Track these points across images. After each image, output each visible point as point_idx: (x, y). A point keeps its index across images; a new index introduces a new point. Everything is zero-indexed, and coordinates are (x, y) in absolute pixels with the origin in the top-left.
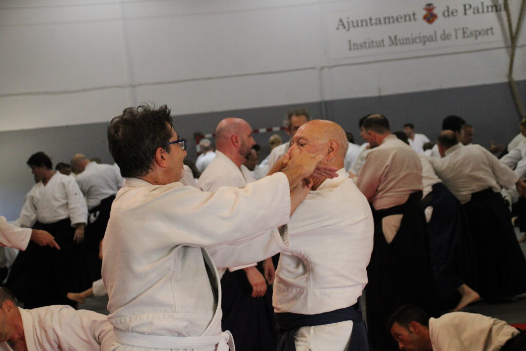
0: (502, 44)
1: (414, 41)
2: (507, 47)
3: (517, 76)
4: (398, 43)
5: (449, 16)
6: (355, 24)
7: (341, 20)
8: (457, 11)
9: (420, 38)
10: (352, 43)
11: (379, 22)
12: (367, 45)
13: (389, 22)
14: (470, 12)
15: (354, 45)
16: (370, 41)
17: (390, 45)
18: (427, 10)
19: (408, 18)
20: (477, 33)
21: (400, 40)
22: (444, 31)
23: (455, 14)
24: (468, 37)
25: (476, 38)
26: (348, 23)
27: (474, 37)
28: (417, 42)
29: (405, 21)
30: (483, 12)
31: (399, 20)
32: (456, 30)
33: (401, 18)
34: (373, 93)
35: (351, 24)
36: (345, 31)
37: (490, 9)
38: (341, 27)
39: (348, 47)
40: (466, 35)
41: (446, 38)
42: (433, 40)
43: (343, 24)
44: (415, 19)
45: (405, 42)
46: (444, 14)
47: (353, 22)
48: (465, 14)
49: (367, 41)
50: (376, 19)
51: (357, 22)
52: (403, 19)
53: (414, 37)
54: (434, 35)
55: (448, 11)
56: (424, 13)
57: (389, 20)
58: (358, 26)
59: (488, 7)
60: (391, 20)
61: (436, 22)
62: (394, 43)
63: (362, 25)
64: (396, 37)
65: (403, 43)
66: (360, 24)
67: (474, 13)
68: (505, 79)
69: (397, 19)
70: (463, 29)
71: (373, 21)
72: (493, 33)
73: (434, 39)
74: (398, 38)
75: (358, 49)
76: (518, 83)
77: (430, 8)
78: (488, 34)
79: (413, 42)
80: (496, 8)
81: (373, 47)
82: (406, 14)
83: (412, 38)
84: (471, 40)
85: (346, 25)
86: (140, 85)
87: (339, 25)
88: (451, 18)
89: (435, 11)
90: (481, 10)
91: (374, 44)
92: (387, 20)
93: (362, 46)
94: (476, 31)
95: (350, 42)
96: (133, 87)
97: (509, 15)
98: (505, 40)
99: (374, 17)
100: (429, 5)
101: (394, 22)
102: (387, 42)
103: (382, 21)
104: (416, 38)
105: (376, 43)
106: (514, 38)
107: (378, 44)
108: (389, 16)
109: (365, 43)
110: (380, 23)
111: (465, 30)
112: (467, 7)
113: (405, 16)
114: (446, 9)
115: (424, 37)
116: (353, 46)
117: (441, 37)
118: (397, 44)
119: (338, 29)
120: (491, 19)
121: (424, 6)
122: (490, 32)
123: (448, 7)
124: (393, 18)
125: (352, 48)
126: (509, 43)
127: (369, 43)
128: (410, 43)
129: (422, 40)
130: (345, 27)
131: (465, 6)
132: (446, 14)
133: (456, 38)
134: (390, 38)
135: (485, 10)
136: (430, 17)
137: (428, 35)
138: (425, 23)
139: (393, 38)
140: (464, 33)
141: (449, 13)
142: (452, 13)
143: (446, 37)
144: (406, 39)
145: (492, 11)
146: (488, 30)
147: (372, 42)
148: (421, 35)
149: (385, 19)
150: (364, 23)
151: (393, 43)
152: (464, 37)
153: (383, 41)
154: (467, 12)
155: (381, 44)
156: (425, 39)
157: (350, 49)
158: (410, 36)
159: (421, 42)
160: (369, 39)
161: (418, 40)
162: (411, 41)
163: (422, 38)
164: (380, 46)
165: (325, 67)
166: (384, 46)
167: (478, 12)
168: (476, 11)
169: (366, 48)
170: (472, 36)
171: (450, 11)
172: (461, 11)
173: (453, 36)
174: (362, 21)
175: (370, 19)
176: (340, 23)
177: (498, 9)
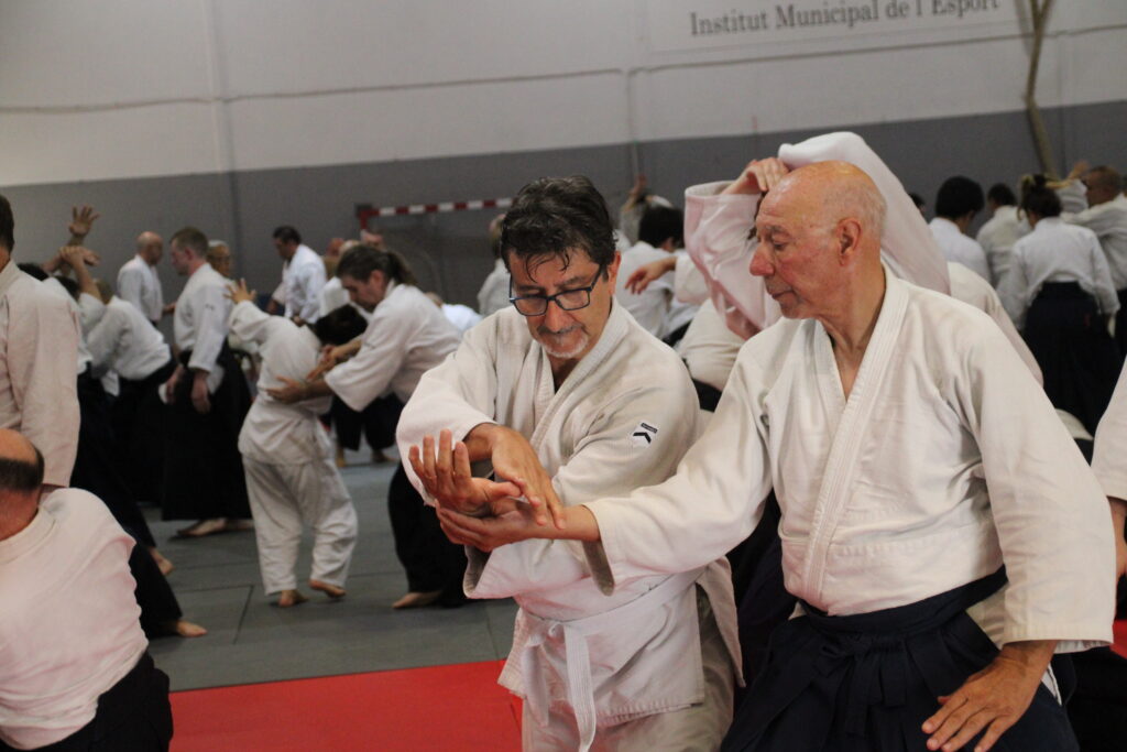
0: (1015, 30)
1: (829, 18)
2: (1024, 36)
3: (1044, 99)
4: (796, 21)
9: (843, 11)
10: (699, 18)
12: (730, 24)
15: (702, 23)
16: (737, 16)
17: (779, 26)
20: (963, 5)
21: (799, 15)
24: (944, 11)
25: (961, 15)
27: (956, 13)
28: (835, 21)
34: (739, 127)
39: (690, 30)
40: (939, 9)
41: (899, 13)
42: (869, 18)
45: (810, 20)
49: (730, 16)
53: (830, 8)
54: (871, 7)
62: (788, 22)
64: (791, 9)
65: (807, 23)
68: (1017, 105)
72: (995, 6)
73: (872, 16)
74: (795, 11)
75: (710, 32)
76: (1046, 112)
78: (985, 8)
79: (827, 22)
81: (743, 29)
83: (826, 12)
84: (951, 19)
86: (240, 98)
91: (746, 23)
93: (720, 26)
94: (960, 2)
95: (693, 16)
96: (227, 101)
98: (1022, 20)
102: (772, 18)
104: (835, 11)
105: (750, 19)
106: (1039, 17)
107: (753, 23)
109: (726, 19)
115: (851, 10)
116: (699, 26)
117: (888, 11)
118: (792, 25)
122: (989, 2)
125: (699, 30)
126: (1031, 28)
127: (734, 20)
128: (820, 22)
129: (847, 17)
133: (919, 13)
134: (779, 9)
137: (860, 6)
139: (785, 12)
140: (935, 3)
143: (897, 10)
144: (813, 14)
147: (741, 18)
148: (846, 7)
151: (785, 21)
152: (935, 12)
153: (764, 16)
155: (759, 22)
156: (854, 15)
157: (695, 32)
158: (821, 8)
159: (844, 20)
160: (734, 11)
161: (838, 17)
162: (823, 20)
163: (847, 12)
164: (757, 27)
165: (641, 69)
166: (765, 27)
169: (727, 30)
170: (951, 11)
173: (913, 10)
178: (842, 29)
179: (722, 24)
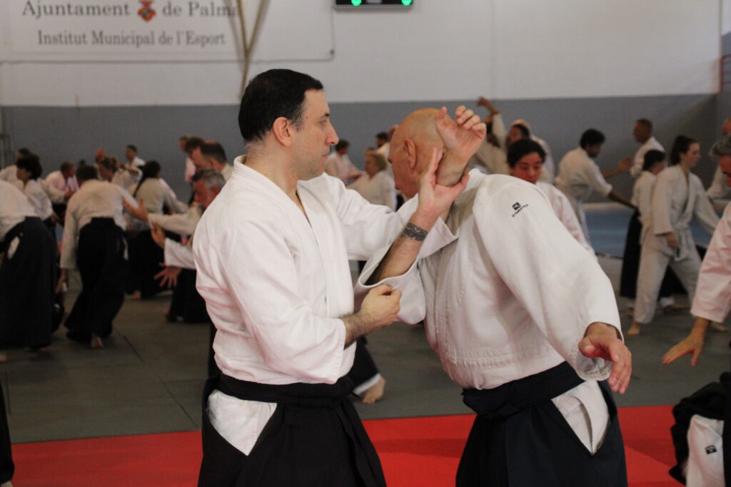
0: (234, 57)
1: (125, 41)
2: (239, 61)
4: (104, 40)
5: (170, 13)
6: (48, 10)
7: (29, 3)
8: (180, 10)
9: (133, 38)
10: (43, 34)
11: (80, 11)
12: (63, 39)
13: (94, 13)
14: (197, 12)
15: (45, 37)
16: (67, 34)
17: (93, 43)
18: (143, 3)
19: (118, 11)
20: (205, 40)
21: (106, 37)
22: (164, 33)
23: (178, 12)
24: (193, 43)
26: (39, 8)
27: (201, 44)
28: (128, 43)
29: (115, 13)
30: (213, 14)
31: (107, 11)
32: (178, 33)
33: (110, 9)
34: (67, 101)
35: (42, 10)
36: (34, 17)
37: (221, 12)
38: (29, 12)
39: (38, 40)
40: (191, 41)
42: (149, 42)
43: (31, 8)
44: (127, 13)
45: (113, 41)
46: (164, 11)
47: (45, 8)
48: (191, 14)
49: (63, 33)
50: (77, 7)
51: (51, 8)
52: (112, 11)
53: (125, 34)
54: (150, 34)
55: (170, 7)
56: (139, 6)
57: (93, 10)
58: (51, 12)
59: (219, 9)
60: (96, 11)
61: (154, 20)
62: (99, 41)
63: (57, 13)
64: (101, 33)
65: (110, 42)
66: (54, 11)
67: (202, 14)
68: (235, 101)
69: (104, 10)
70: (188, 33)
71: (73, 10)
72: (223, 42)
73: (151, 40)
74: (104, 34)
75: (50, 42)
77: (146, 1)
78: (217, 42)
79: (123, 43)
80: (229, 11)
81: (71, 42)
82: (116, 4)
83: (123, 37)
84: (197, 47)
85: (36, 10)
87: (26, 9)
88: (173, 17)
89: (153, 6)
90: (210, 12)
91: (73, 39)
92: (91, 11)
93: (57, 39)
94: (203, 37)
95: (40, 32)
97: (242, 22)
98: (238, 52)
99: (74, 4)
101: (99, 13)
102: (90, 38)
103: (85, 10)
104: (128, 37)
106: (248, 51)
107: (78, 40)
108: (95, 5)
109: (60, 36)
110: (82, 13)
111: (190, 35)
112: (194, 6)
113: (115, 8)
114: (167, 5)
115: (138, 37)
116: (43, 39)
117: (160, 39)
118: (102, 42)
119: (24, 13)
120: (221, 25)
122: (220, 40)
123: (170, 4)
124: (99, 8)
125: (43, 41)
126: (242, 57)
127: (66, 38)
128: (119, 42)
129: (136, 41)
130: (33, 13)
131: (191, 4)
132: (167, 11)
133: (179, 42)
134: (94, 33)
135: (216, 12)
136: (147, 13)
137: (143, 35)
138: (139, 19)
139: (98, 35)
140: (188, 38)
141: (171, 11)
142: (175, 11)
143: (165, 40)
144: (115, 37)
145: (224, 14)
146: (218, 38)
147: (70, 36)
148: (135, 35)
149: (88, 8)
150: (60, 10)
152: (188, 43)
153: (84, 36)
154: (194, 12)
155: (81, 40)
156: (140, 40)
157: (40, 42)
158: (120, 35)
159: (133, 42)
160: (65, 31)
161: (130, 40)
162: (121, 41)
163: (135, 39)
164: (80, 42)
165: (6, 62)
166: (85, 42)
167: (207, 14)
168: (204, 12)
169: (61, 42)
170: (198, 42)
171: (172, 8)
172: (186, 9)
173: (175, 40)
174: (57, 8)
175: (69, 7)
176: (28, 7)
177: (231, 12)
179: (58, 39)
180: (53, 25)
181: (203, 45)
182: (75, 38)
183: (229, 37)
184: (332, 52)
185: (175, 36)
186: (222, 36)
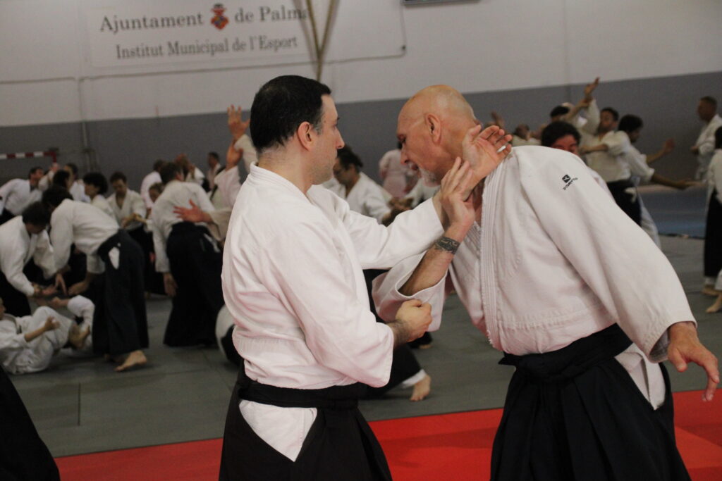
0: (307, 59)
1: (199, 50)
2: (313, 63)
4: (180, 51)
5: (242, 20)
6: (125, 25)
7: (106, 19)
8: (252, 16)
9: (207, 47)
10: (121, 49)
11: (155, 24)
12: (140, 52)
13: (168, 25)
14: (268, 17)
15: (124, 51)
16: (144, 47)
17: (169, 54)
18: (215, 11)
19: (191, 21)
20: (278, 44)
21: (182, 47)
22: (237, 42)
23: (250, 18)
24: (266, 47)
26: (116, 23)
27: (274, 49)
28: (203, 52)
29: (189, 24)
30: (284, 18)
31: (181, 22)
32: (251, 40)
33: (183, 20)
35: (119, 25)
36: (111, 33)
37: (292, 15)
38: (107, 28)
39: (116, 54)
40: (264, 46)
41: (240, 48)
42: (223, 50)
43: (109, 25)
44: (200, 22)
45: (188, 51)
46: (236, 17)
47: (121, 23)
48: (263, 19)
49: (140, 47)
50: (152, 20)
51: (127, 22)
52: (186, 22)
53: (200, 44)
54: (224, 44)
55: (242, 14)
56: (212, 15)
57: (168, 22)
58: (128, 27)
59: (289, 12)
60: (171, 23)
61: (228, 28)
62: (175, 52)
63: (134, 27)
64: (176, 44)
65: (186, 52)
66: (131, 25)
67: (273, 18)
69: (178, 21)
70: (261, 38)
71: (148, 23)
72: (296, 45)
73: (225, 49)
74: (179, 45)
75: (128, 56)
77: (219, 10)
78: (290, 46)
79: (198, 52)
80: (299, 14)
81: (148, 55)
82: (189, 15)
83: (198, 46)
84: (270, 52)
85: (113, 26)
87: (103, 25)
88: (246, 24)
89: (226, 14)
90: (281, 16)
91: (150, 52)
92: (166, 23)
93: (134, 53)
94: (276, 41)
95: (118, 47)
97: (313, 24)
98: (311, 54)
99: (149, 17)
100: (218, 6)
101: (174, 24)
102: (166, 49)
103: (160, 23)
104: (202, 46)
106: (320, 52)
107: (155, 52)
108: (169, 16)
109: (138, 49)
110: (157, 25)
111: (263, 40)
112: (265, 11)
113: (188, 19)
114: (238, 12)
115: (212, 46)
116: (121, 53)
117: (234, 45)
118: (178, 53)
119: (102, 29)
120: (293, 28)
121: (211, 6)
122: (292, 43)
123: (241, 10)
124: (173, 20)
125: (121, 55)
126: (315, 58)
127: (143, 51)
128: (194, 52)
129: (210, 50)
130: (111, 28)
131: (262, 9)
132: (239, 18)
133: (252, 48)
134: (170, 44)
135: (287, 15)
136: (220, 21)
137: (217, 43)
138: (213, 28)
139: (173, 45)
140: (261, 43)
141: (243, 17)
142: (247, 17)
143: (239, 46)
144: (190, 47)
145: (295, 17)
146: (290, 41)
147: (147, 49)
148: (209, 43)
149: (163, 20)
150: (136, 24)
152: (261, 48)
153: (160, 48)
154: (266, 17)
155: (158, 52)
156: (214, 48)
157: (119, 56)
158: (195, 44)
159: (208, 51)
160: (142, 44)
161: (205, 49)
162: (196, 50)
163: (210, 48)
164: (157, 54)
165: (87, 78)
166: (162, 54)
167: (278, 18)
168: (275, 17)
169: (139, 55)
170: (271, 47)
171: (244, 14)
172: (258, 16)
173: (248, 46)
174: (133, 22)
175: (144, 20)
176: (106, 23)
177: (302, 15)
178: (207, 56)
179: (136, 52)
180: (130, 39)
181: (276, 49)
182: (152, 50)
183: (301, 40)
184: (404, 48)
185: (247, 42)
186: (294, 39)
